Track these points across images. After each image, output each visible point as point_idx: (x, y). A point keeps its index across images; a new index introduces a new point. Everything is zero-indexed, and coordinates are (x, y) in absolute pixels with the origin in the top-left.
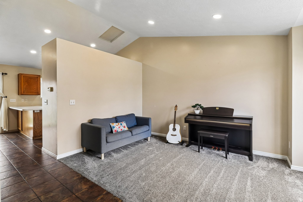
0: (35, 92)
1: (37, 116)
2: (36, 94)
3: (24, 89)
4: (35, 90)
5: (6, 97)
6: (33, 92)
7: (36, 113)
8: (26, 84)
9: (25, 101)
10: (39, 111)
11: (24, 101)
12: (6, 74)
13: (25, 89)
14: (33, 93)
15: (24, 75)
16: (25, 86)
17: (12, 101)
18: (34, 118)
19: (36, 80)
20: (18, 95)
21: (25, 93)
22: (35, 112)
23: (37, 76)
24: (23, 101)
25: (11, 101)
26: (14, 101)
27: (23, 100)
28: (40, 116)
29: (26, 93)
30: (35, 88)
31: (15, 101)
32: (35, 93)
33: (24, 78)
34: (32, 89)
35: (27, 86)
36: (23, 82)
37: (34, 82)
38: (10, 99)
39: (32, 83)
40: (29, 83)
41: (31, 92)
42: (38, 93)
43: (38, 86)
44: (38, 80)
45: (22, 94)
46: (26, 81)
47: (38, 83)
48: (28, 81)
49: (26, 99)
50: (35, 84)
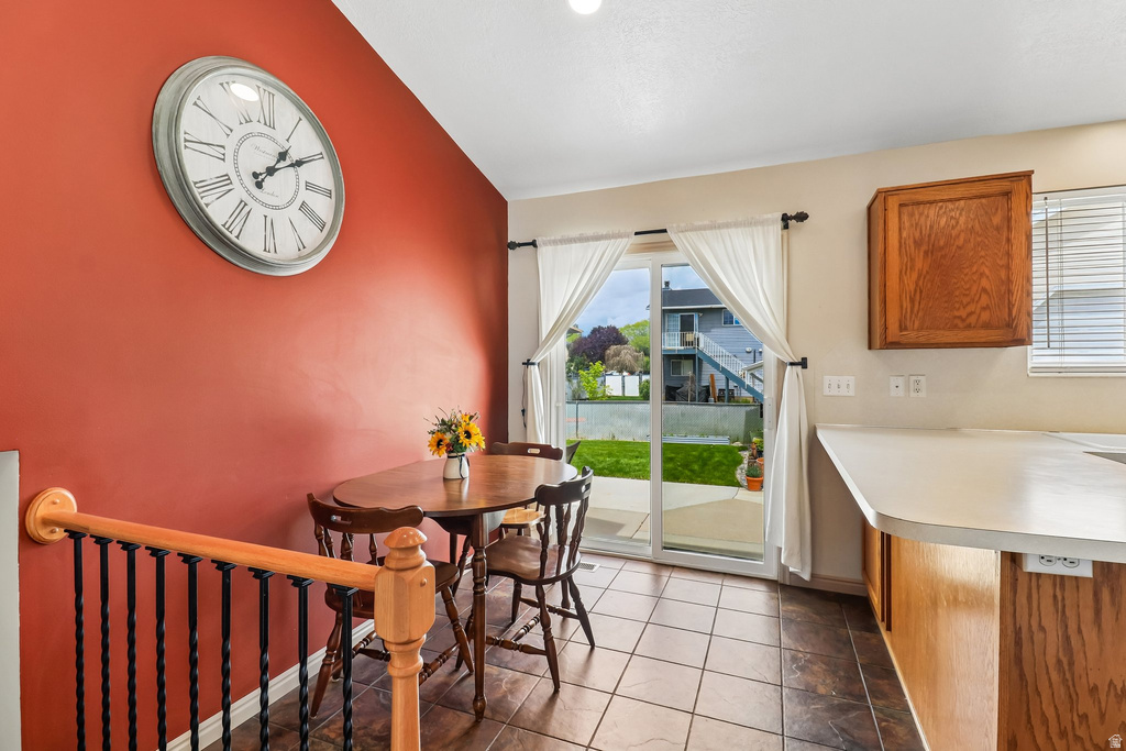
0: (985, 316)
1: (1050, 622)
2: (994, 335)
3: (906, 304)
4: (984, 300)
5: (803, 363)
6: (972, 319)
7: (1047, 588)
8: (919, 264)
9: (913, 394)
10: (1087, 572)
11: (907, 389)
12: (802, 217)
13: (912, 301)
14: (969, 327)
15: (904, 197)
16: (915, 276)
17: (835, 392)
18: (1018, 643)
20: (870, 348)
21: (911, 336)
22: (1032, 566)
23: (1005, 185)
24: (901, 392)
25: (827, 392)
26: (843, 392)
27: (900, 381)
28: (1090, 633)
29: (921, 328)
30: (984, 283)
31: (851, 393)
32: (987, 326)
33: (905, 218)
34: (965, 300)
35: (928, 277)
36: (900, 246)
37: (979, 239)
38: (827, 378)
39: (959, 248)
40: (942, 248)
41: (958, 321)
42: (1010, 325)
43: (1008, 267)
44: (1009, 220)
45: (890, 339)
46: (915, 242)
47: (1008, 240)
48: (933, 236)
49: (915, 378)
50: (983, 253)
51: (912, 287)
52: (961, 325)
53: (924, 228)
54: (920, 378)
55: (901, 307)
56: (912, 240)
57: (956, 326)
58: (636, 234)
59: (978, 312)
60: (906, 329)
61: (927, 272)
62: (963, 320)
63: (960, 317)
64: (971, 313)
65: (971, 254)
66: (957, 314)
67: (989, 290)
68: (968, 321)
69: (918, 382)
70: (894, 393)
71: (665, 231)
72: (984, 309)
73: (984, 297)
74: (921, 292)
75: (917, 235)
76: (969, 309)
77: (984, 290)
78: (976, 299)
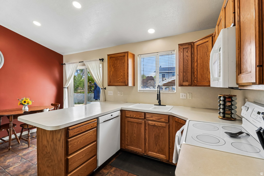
2: (122, 84)
3: (111, 77)
4: (122, 77)
16: (112, 72)
19: (123, 61)
24: (119, 95)
25: (109, 94)
29: (113, 82)
30: (122, 74)
32: (122, 82)
33: (111, 60)
34: (119, 77)
36: (110, 66)
37: (121, 65)
39: (118, 67)
40: (116, 67)
42: (125, 82)
43: (125, 71)
44: (125, 61)
46: (112, 65)
47: (125, 65)
49: (121, 92)
50: (121, 68)
53: (113, 63)
57: (118, 82)
58: (79, 62)
60: (111, 82)
61: (114, 71)
64: (120, 80)
66: (118, 80)
71: (83, 62)
72: (121, 79)
74: (113, 75)
76: (119, 79)
77: (121, 75)
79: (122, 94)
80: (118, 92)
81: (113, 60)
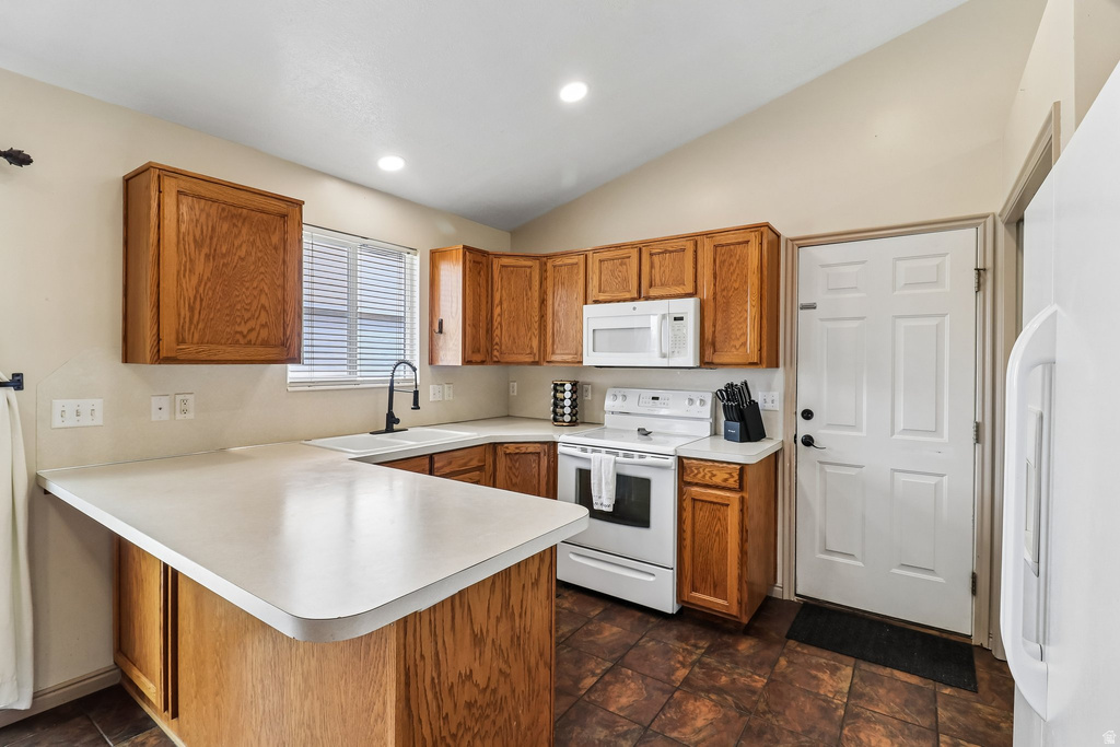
0: (264, 334)
3: (185, 312)
4: (263, 318)
5: (17, 382)
6: (252, 336)
8: (200, 267)
9: (179, 416)
11: (173, 411)
13: (191, 309)
14: (249, 343)
15: (184, 184)
16: (195, 280)
17: (71, 421)
19: (275, 239)
20: (124, 360)
21: (189, 349)
24: (165, 415)
25: (57, 422)
26: (86, 421)
27: (164, 402)
29: (200, 342)
30: (263, 300)
31: (99, 420)
32: (265, 343)
33: (184, 209)
34: (247, 316)
35: (209, 284)
36: (178, 242)
37: (259, 254)
38: (58, 404)
39: (242, 259)
40: (224, 256)
41: (238, 336)
42: (285, 344)
43: (284, 288)
44: (285, 241)
45: (163, 354)
46: (195, 240)
47: (284, 262)
48: (215, 240)
49: (182, 397)
50: (262, 270)
51: (192, 293)
52: (242, 341)
53: (205, 228)
54: (188, 397)
55: (179, 315)
56: (191, 238)
57: (237, 342)
59: (257, 329)
60: (184, 342)
61: (209, 279)
62: (244, 337)
63: (241, 333)
64: (252, 330)
65: (252, 268)
66: (238, 329)
67: (267, 305)
68: (248, 338)
69: (184, 402)
70: (155, 416)
72: (263, 326)
73: (263, 313)
74: (201, 300)
75: (198, 234)
76: (251, 324)
77: (263, 307)
78: (256, 315)
79: (185, 412)
80: (156, 402)
81: (202, 210)
